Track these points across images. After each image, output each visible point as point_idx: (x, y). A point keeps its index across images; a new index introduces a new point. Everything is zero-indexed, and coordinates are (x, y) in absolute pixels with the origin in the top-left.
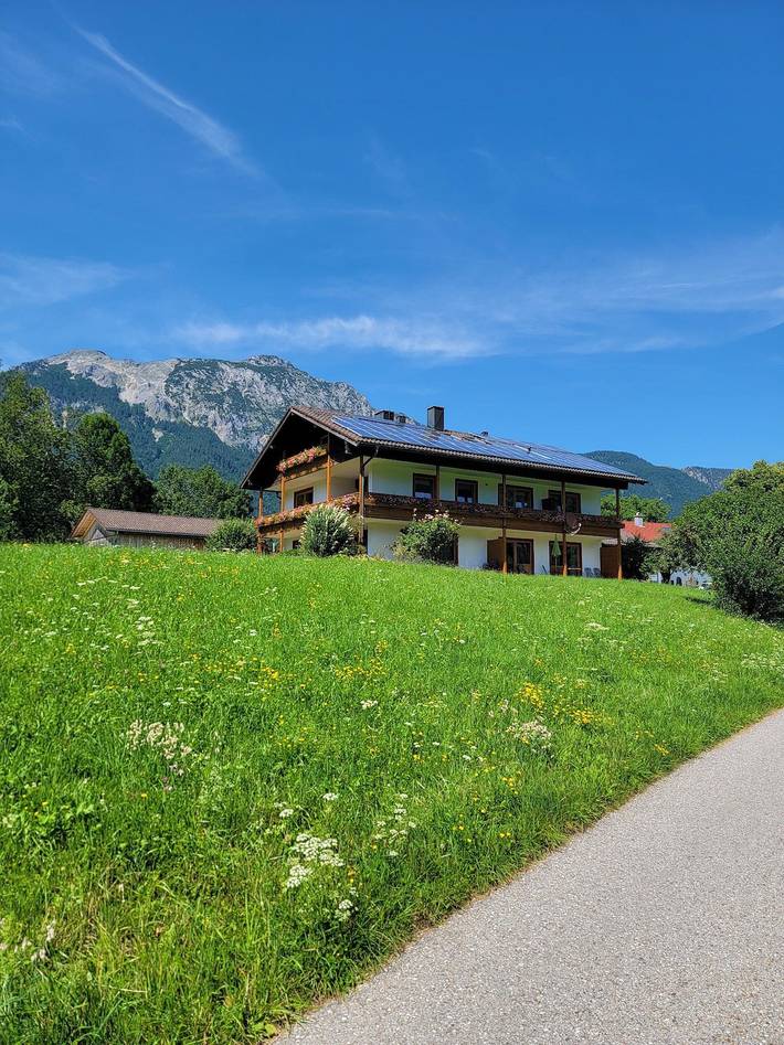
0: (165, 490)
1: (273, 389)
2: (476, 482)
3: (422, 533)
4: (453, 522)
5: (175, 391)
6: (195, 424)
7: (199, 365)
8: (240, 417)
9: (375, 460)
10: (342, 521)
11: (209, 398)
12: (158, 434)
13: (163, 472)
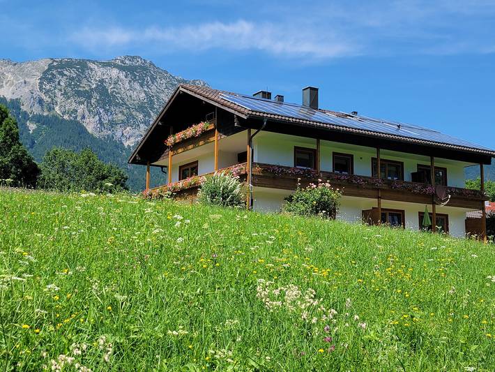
0: (48, 171)
1: (137, 86)
2: (352, 156)
3: (306, 201)
4: (335, 190)
5: (48, 87)
6: (66, 117)
7: (69, 64)
8: (107, 111)
9: (262, 133)
10: (235, 187)
11: (79, 94)
12: (32, 127)
13: (48, 154)
